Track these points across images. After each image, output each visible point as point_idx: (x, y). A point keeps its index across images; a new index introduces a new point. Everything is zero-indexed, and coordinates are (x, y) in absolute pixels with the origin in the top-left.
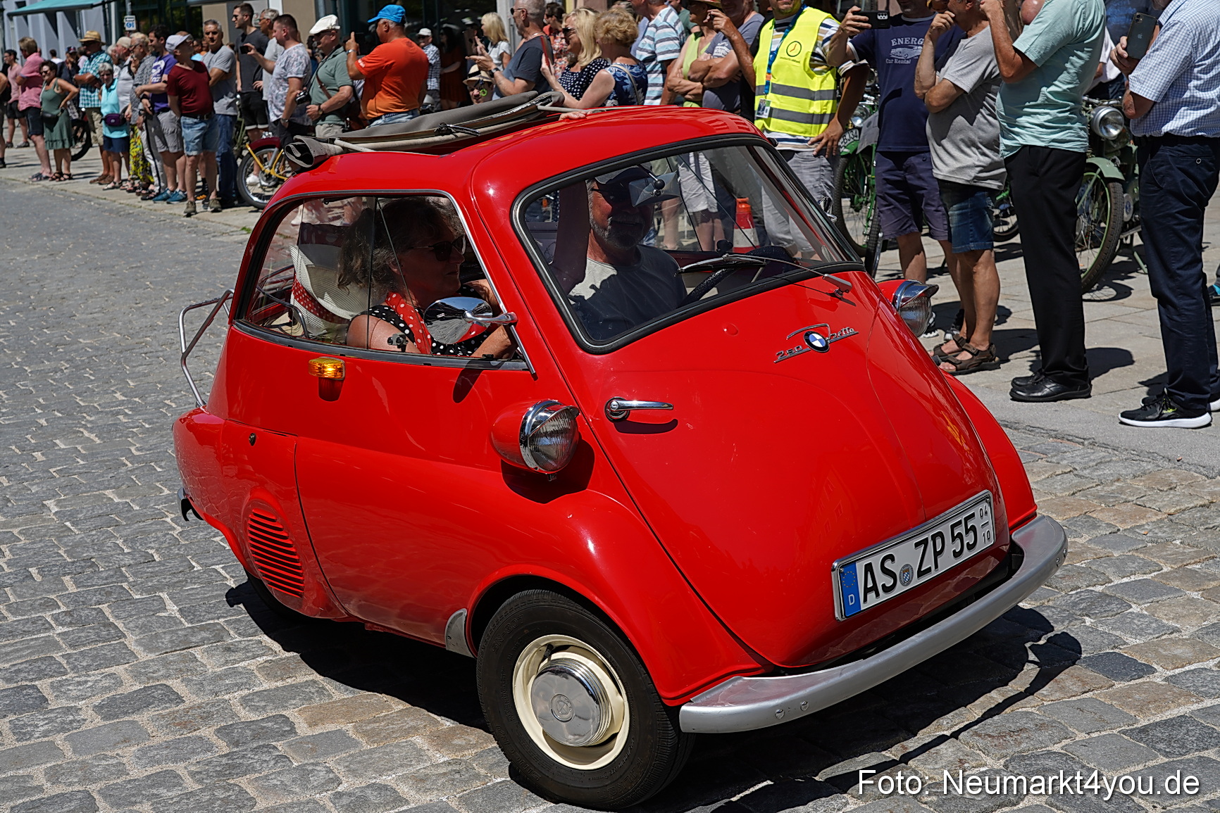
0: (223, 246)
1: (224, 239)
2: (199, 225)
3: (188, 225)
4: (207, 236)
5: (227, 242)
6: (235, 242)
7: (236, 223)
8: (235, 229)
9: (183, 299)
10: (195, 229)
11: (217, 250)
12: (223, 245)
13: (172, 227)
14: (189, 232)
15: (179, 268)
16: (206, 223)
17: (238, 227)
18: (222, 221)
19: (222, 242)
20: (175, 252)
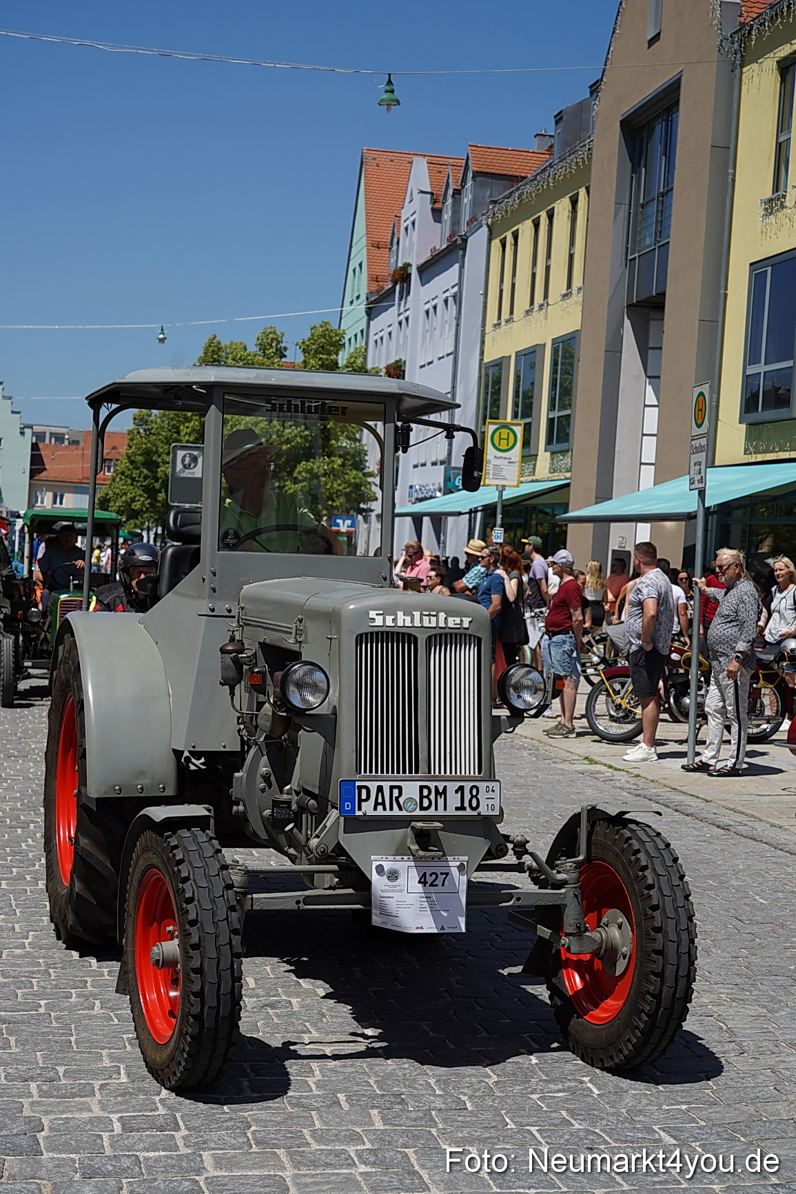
0: (563, 775)
1: (565, 766)
2: (541, 749)
3: (530, 747)
4: (547, 762)
5: (568, 771)
6: (576, 771)
7: (579, 751)
8: (577, 757)
9: (517, 825)
10: (536, 752)
11: (557, 777)
12: (564, 773)
13: (512, 747)
14: (530, 755)
15: (518, 792)
16: (547, 748)
17: (581, 756)
18: (565, 747)
19: (563, 770)
20: (514, 774)
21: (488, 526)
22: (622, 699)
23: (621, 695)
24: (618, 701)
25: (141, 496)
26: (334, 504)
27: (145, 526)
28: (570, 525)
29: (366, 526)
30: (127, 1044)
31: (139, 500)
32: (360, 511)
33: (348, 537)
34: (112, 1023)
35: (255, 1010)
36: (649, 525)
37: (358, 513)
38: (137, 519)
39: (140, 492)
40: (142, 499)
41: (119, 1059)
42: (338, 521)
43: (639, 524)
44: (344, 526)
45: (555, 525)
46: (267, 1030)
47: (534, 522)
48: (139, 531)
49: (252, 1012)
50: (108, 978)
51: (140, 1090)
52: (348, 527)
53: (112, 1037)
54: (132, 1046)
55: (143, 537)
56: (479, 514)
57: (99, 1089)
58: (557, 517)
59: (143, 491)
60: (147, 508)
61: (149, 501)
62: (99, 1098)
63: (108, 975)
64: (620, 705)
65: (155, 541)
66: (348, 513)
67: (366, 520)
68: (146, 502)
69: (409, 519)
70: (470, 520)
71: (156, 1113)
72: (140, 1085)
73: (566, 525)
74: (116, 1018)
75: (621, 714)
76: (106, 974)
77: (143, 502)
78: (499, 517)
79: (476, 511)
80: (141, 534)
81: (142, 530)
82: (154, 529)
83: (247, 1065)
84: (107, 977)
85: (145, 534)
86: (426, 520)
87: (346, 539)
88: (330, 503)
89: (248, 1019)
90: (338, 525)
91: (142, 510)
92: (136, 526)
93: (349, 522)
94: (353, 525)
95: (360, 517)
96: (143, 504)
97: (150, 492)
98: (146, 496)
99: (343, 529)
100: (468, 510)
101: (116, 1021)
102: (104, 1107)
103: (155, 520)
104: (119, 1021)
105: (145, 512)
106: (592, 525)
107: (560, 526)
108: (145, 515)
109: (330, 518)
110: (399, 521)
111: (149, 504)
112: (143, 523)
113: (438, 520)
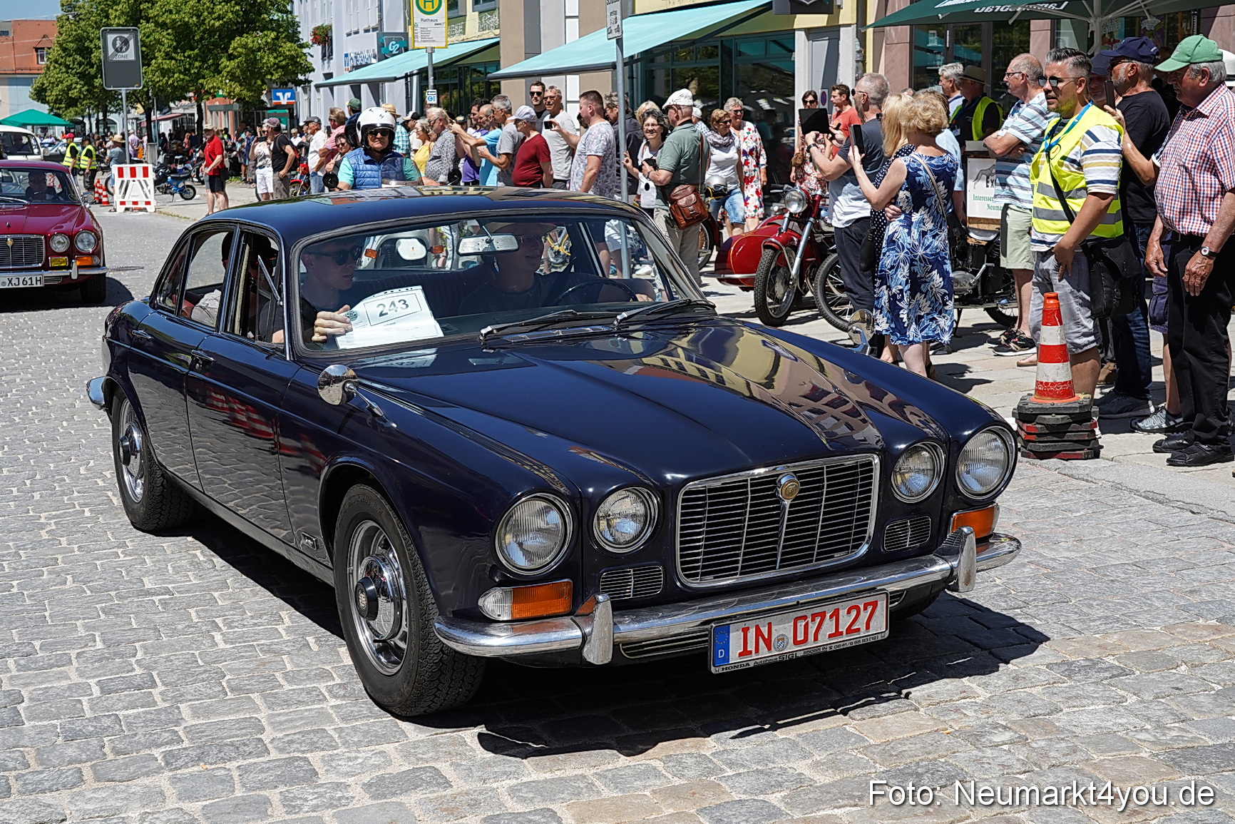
21: (423, 88)
22: (560, 246)
23: (559, 242)
24: (557, 248)
25: (77, 83)
26: (273, 78)
27: (86, 114)
28: (503, 82)
29: (306, 97)
30: (101, 613)
31: (75, 88)
32: (298, 83)
33: (289, 109)
34: (84, 595)
35: (223, 569)
36: (578, 76)
37: (296, 86)
38: (76, 106)
39: (75, 79)
40: (79, 86)
41: (94, 627)
42: (278, 94)
43: (568, 76)
44: (284, 99)
45: (489, 84)
46: (236, 585)
47: (468, 82)
48: (81, 119)
49: (221, 571)
50: (79, 553)
51: (116, 654)
52: (288, 99)
53: (86, 608)
54: (106, 614)
55: (85, 124)
56: (415, 78)
57: (76, 658)
58: (489, 75)
59: (79, 78)
60: (84, 95)
61: (86, 88)
62: (77, 666)
63: (78, 550)
64: (559, 252)
65: (97, 127)
66: (287, 85)
67: (305, 90)
68: (83, 89)
69: (347, 87)
70: (407, 84)
71: (133, 674)
72: (116, 649)
73: (499, 83)
74: (89, 589)
75: (560, 260)
76: (76, 550)
77: (80, 89)
78: (431, 79)
79: (412, 75)
80: (82, 122)
81: (83, 117)
82: (96, 116)
83: (219, 621)
84: (77, 553)
85: (86, 120)
86: (364, 88)
87: (287, 111)
88: (269, 77)
89: (217, 578)
90: (278, 98)
91: (80, 97)
92: (77, 114)
93: (288, 94)
94: (293, 97)
95: (299, 89)
96: (80, 92)
97: (87, 78)
98: (82, 83)
99: (284, 101)
100: (403, 75)
101: (89, 593)
102: (81, 674)
103: (96, 106)
104: (91, 592)
105: (84, 99)
106: (523, 80)
107: (492, 84)
108: (85, 102)
109: (269, 92)
110: (338, 90)
111: (87, 90)
112: (83, 111)
113: (376, 86)
